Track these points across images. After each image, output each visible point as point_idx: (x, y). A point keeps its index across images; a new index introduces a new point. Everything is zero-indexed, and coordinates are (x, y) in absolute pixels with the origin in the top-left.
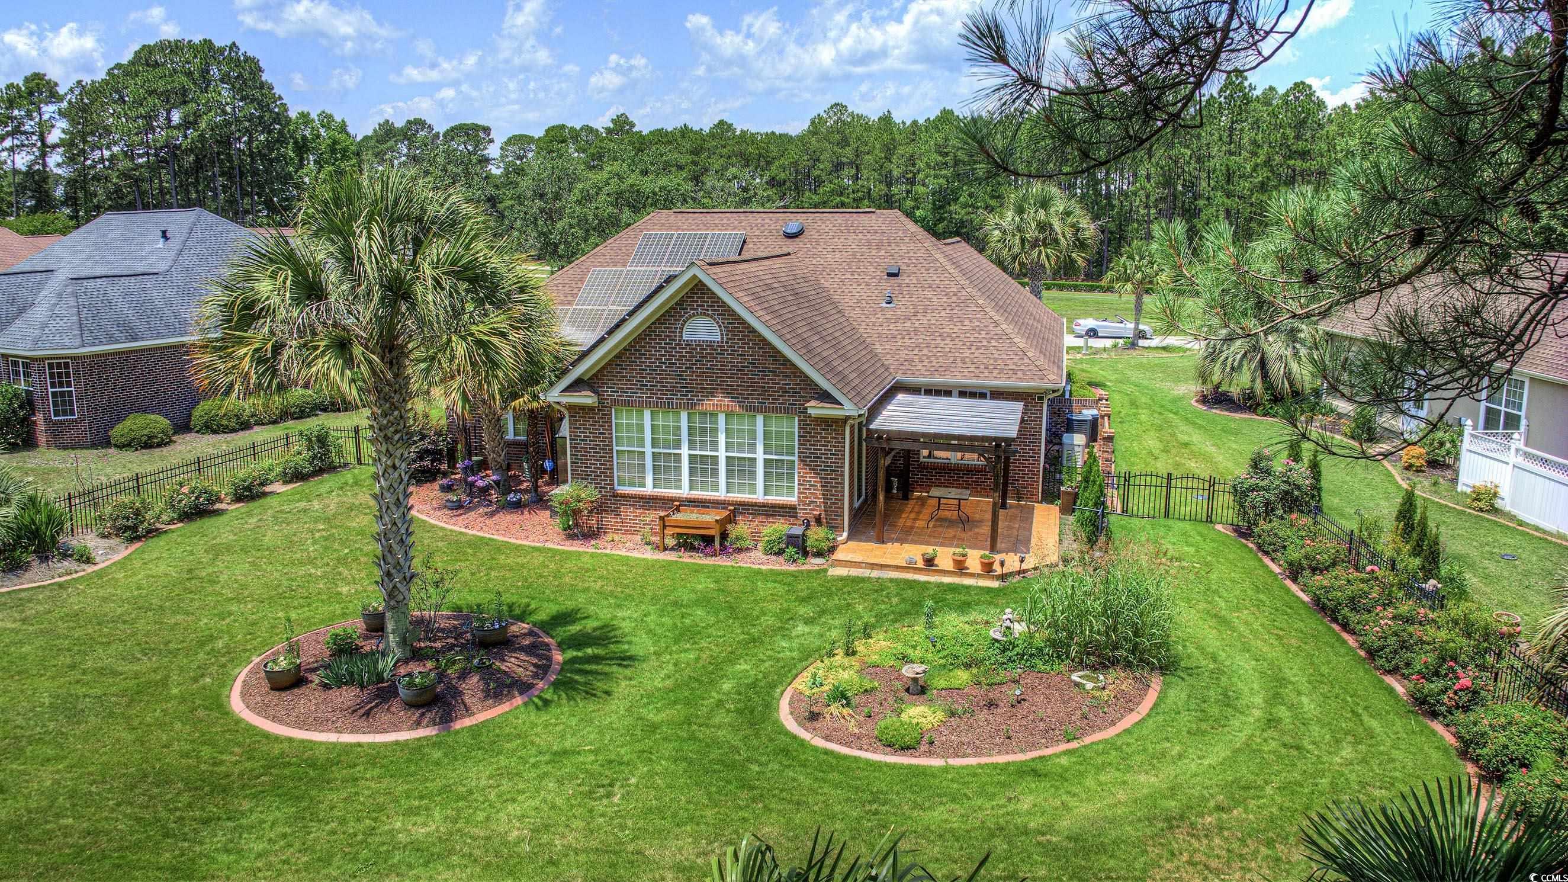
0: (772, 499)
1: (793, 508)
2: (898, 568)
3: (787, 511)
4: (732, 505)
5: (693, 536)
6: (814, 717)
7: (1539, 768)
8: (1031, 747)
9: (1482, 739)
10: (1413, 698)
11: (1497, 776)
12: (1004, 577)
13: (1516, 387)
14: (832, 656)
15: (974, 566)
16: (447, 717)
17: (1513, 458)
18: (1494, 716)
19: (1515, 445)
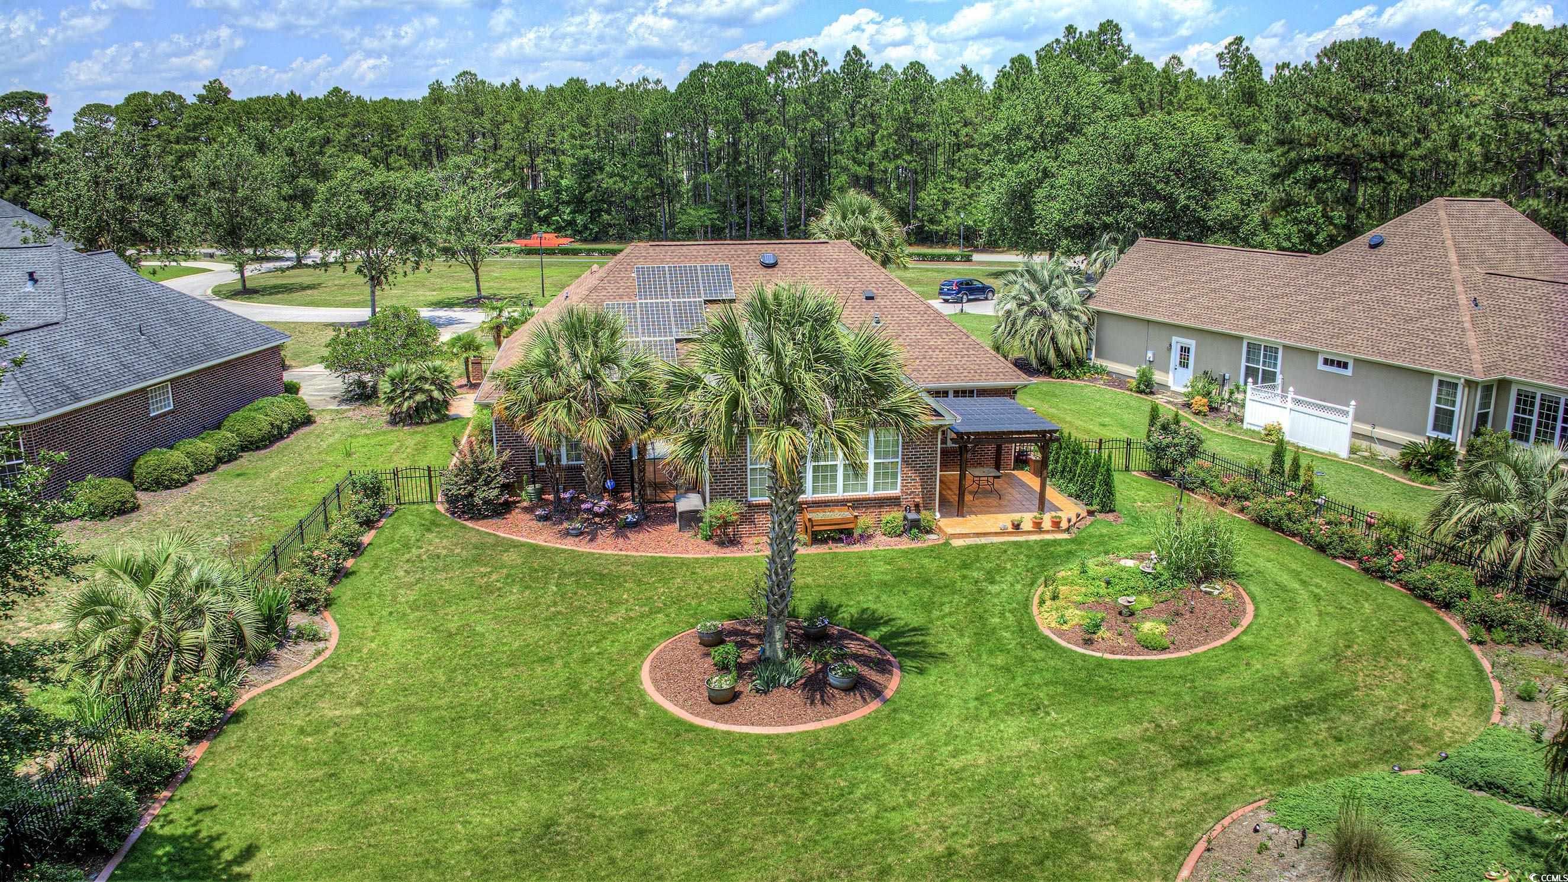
0: (881, 493)
1: (897, 498)
2: (996, 534)
3: (893, 502)
4: (850, 501)
5: (835, 530)
6: (1088, 642)
7: (1476, 597)
8: (1222, 634)
9: (1433, 587)
10: (1366, 570)
11: (1447, 606)
12: (1068, 530)
13: (1271, 352)
14: (1042, 602)
15: (1047, 525)
16: (876, 692)
17: (1290, 404)
18: (1432, 573)
19: (1291, 395)
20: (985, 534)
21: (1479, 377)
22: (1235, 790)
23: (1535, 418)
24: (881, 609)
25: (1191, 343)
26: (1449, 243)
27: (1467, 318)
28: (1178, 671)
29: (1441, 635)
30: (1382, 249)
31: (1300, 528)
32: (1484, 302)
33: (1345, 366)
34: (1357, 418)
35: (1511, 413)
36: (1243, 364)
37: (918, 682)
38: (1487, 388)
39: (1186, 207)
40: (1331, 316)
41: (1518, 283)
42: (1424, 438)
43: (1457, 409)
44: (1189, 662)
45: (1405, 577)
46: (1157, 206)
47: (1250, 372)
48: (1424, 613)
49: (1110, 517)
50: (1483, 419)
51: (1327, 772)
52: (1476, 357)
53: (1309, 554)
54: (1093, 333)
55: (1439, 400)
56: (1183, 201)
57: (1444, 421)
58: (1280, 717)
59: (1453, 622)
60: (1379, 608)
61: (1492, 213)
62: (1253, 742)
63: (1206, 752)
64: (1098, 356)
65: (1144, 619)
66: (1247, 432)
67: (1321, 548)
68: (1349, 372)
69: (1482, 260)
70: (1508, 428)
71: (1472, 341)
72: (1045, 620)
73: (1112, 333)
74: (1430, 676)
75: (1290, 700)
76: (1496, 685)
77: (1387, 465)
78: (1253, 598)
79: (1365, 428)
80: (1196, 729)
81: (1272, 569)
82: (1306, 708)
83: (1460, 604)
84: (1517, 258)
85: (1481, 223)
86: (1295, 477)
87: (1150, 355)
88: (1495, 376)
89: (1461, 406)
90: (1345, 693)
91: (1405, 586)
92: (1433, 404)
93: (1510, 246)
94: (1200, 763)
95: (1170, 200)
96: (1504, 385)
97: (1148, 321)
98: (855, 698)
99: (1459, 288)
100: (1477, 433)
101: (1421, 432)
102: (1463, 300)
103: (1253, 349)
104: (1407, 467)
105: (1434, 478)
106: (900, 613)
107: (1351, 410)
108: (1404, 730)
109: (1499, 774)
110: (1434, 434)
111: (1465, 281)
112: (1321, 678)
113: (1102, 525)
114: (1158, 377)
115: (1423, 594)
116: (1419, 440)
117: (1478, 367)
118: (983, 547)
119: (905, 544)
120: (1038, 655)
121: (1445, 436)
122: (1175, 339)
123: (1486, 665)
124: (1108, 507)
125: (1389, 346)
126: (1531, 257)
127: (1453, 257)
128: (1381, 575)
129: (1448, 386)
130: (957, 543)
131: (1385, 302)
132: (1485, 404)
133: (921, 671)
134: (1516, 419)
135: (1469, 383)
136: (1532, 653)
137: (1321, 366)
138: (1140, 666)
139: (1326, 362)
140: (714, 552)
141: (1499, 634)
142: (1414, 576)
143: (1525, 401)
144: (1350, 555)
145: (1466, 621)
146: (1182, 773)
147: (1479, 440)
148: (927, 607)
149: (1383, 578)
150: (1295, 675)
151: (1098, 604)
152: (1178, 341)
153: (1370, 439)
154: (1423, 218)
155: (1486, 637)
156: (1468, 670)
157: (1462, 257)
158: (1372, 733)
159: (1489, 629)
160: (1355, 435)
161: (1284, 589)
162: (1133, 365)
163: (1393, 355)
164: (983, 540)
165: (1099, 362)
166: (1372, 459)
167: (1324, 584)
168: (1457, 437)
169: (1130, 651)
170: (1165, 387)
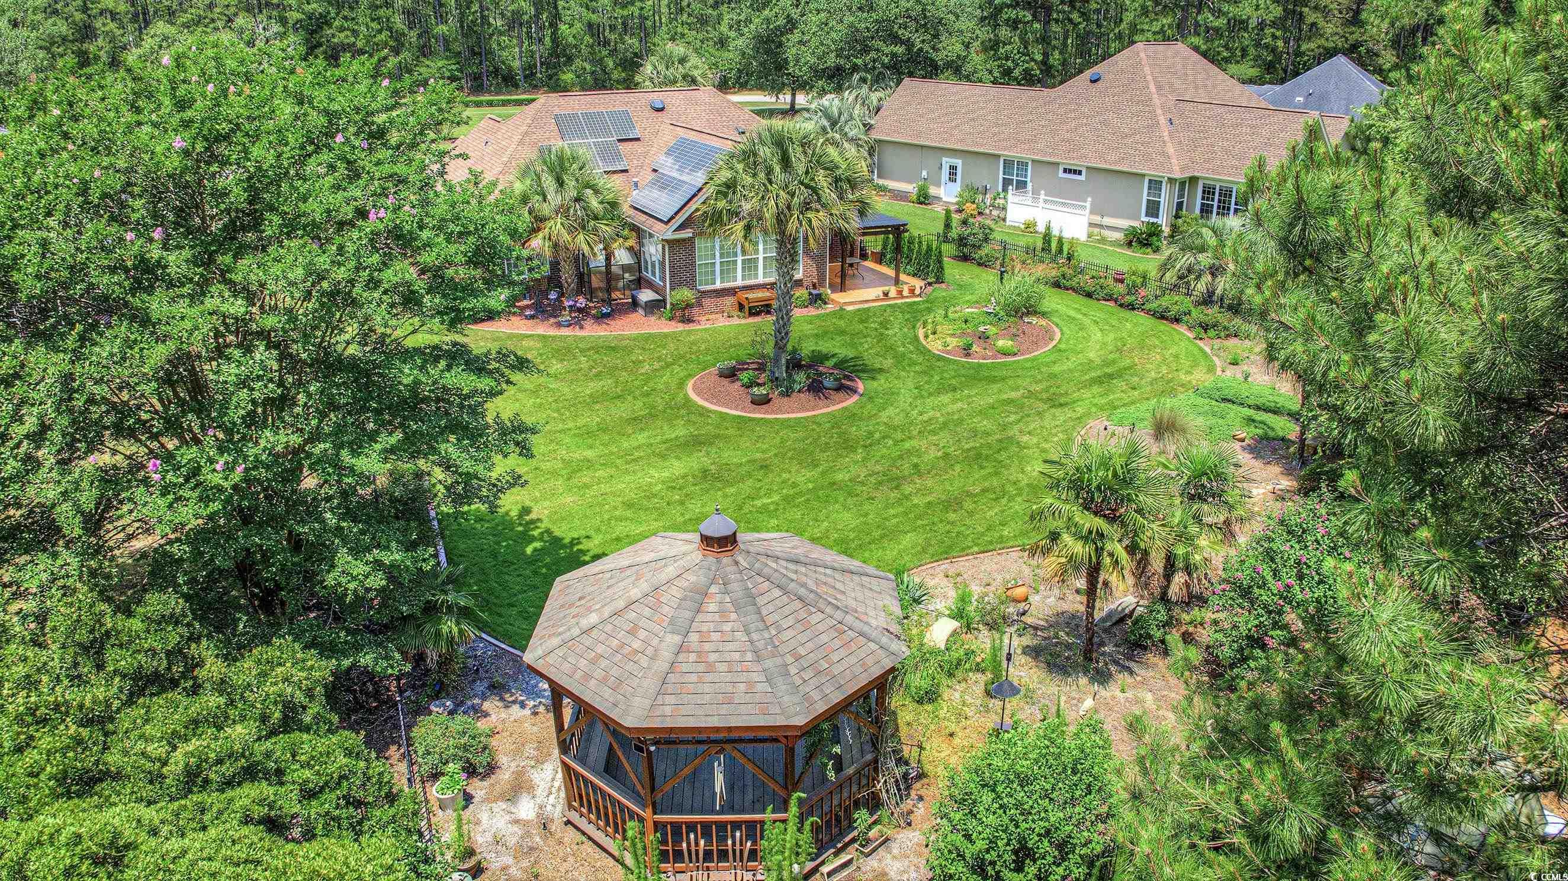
2: (873, 301)
5: (763, 305)
6: (968, 355)
7: (1194, 313)
8: (1046, 345)
9: (1167, 310)
10: (1121, 305)
11: (1177, 320)
12: (920, 295)
13: (1023, 165)
14: (926, 337)
15: (906, 293)
16: (854, 391)
17: (1041, 204)
18: (1165, 301)
19: (1042, 197)
20: (867, 301)
21: (1177, 175)
22: (1088, 414)
23: (1215, 204)
24: (825, 350)
25: (958, 162)
26: (1149, 78)
27: (1166, 134)
28: (1028, 365)
29: (1177, 337)
30: (1099, 84)
31: (1073, 283)
32: (1176, 121)
33: (1080, 173)
34: (1091, 213)
35: (1199, 201)
36: (1001, 176)
37: (875, 384)
38: (1182, 184)
39: (921, 50)
40: (1068, 136)
41: (1200, 106)
42: (1140, 221)
43: (1162, 200)
44: (1033, 360)
45: (1147, 306)
46: (900, 50)
47: (1007, 183)
48: (1163, 326)
49: (943, 286)
50: (1180, 205)
51: (1133, 403)
52: (1174, 161)
53: (1080, 301)
54: (876, 158)
55: (1149, 194)
56: (918, 45)
57: (1153, 209)
58: (1099, 381)
59: (1182, 329)
60: (1135, 325)
61: (1177, 54)
62: (1086, 394)
63: (1062, 400)
64: (879, 176)
65: (997, 339)
66: (1010, 227)
67: (1089, 295)
68: (1082, 178)
69: (1173, 90)
70: (1197, 211)
71: (1170, 149)
72: (935, 346)
73: (891, 158)
74: (1176, 357)
75: (1099, 373)
76: (1215, 358)
77: (1116, 243)
78: (1057, 325)
79: (1097, 219)
80: (1052, 390)
81: (1062, 309)
82: (1111, 376)
83: (1185, 318)
84: (1196, 88)
85: (1170, 61)
86: (1060, 251)
87: (924, 174)
88: (1187, 175)
89: (1166, 199)
90: (1130, 368)
91: (1148, 312)
92: (1145, 197)
93: (1191, 78)
94: (1061, 405)
95: (908, 44)
96: (1194, 180)
97: (922, 147)
98: (841, 395)
99: (1159, 111)
100: (1177, 217)
101: (1137, 217)
102: (1162, 120)
103: (1008, 164)
104: (1130, 244)
105: (1149, 250)
106: (837, 351)
107: (1088, 205)
108: (1168, 382)
109: (1229, 394)
110: (1146, 219)
111: (1162, 107)
112: (1114, 362)
113: (939, 291)
114: (933, 191)
115: (1162, 316)
116: (1136, 224)
117: (1176, 168)
118: (868, 309)
119: (812, 311)
120: (939, 364)
121: (1152, 220)
122: (944, 160)
123: (1208, 350)
124: (939, 280)
125: (1112, 157)
126: (1206, 86)
127: (1152, 88)
128: (1131, 307)
129: (1155, 185)
130: (850, 308)
131: (1104, 123)
132: (1181, 196)
133: (873, 379)
134: (1203, 205)
135: (1171, 180)
136: (1232, 342)
137: (1061, 174)
138: (1004, 364)
139: (1065, 171)
140: (681, 327)
141: (1212, 333)
142: (1153, 305)
143: (1208, 191)
144: (1109, 298)
145: (1190, 328)
146: (1053, 410)
147: (1180, 221)
148: (853, 345)
149: (1133, 309)
150: (1098, 361)
151: (964, 334)
152: (947, 161)
153: (1101, 226)
154: (1129, 58)
155: (1203, 335)
156: (1196, 351)
157: (1159, 88)
158: (1152, 384)
159: (1206, 331)
160: (1091, 225)
161: (1074, 319)
162: (910, 182)
163: (1115, 163)
164: (866, 306)
165: (881, 182)
166: (1103, 240)
167: (1099, 315)
168: (1163, 221)
169: (994, 357)
170: (938, 198)
